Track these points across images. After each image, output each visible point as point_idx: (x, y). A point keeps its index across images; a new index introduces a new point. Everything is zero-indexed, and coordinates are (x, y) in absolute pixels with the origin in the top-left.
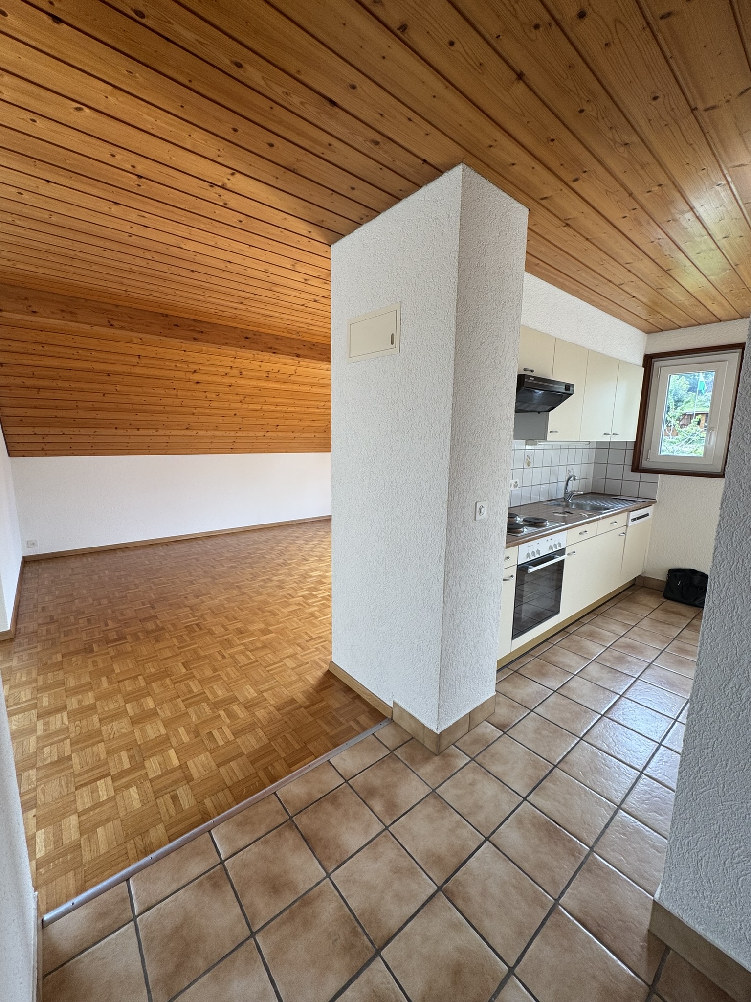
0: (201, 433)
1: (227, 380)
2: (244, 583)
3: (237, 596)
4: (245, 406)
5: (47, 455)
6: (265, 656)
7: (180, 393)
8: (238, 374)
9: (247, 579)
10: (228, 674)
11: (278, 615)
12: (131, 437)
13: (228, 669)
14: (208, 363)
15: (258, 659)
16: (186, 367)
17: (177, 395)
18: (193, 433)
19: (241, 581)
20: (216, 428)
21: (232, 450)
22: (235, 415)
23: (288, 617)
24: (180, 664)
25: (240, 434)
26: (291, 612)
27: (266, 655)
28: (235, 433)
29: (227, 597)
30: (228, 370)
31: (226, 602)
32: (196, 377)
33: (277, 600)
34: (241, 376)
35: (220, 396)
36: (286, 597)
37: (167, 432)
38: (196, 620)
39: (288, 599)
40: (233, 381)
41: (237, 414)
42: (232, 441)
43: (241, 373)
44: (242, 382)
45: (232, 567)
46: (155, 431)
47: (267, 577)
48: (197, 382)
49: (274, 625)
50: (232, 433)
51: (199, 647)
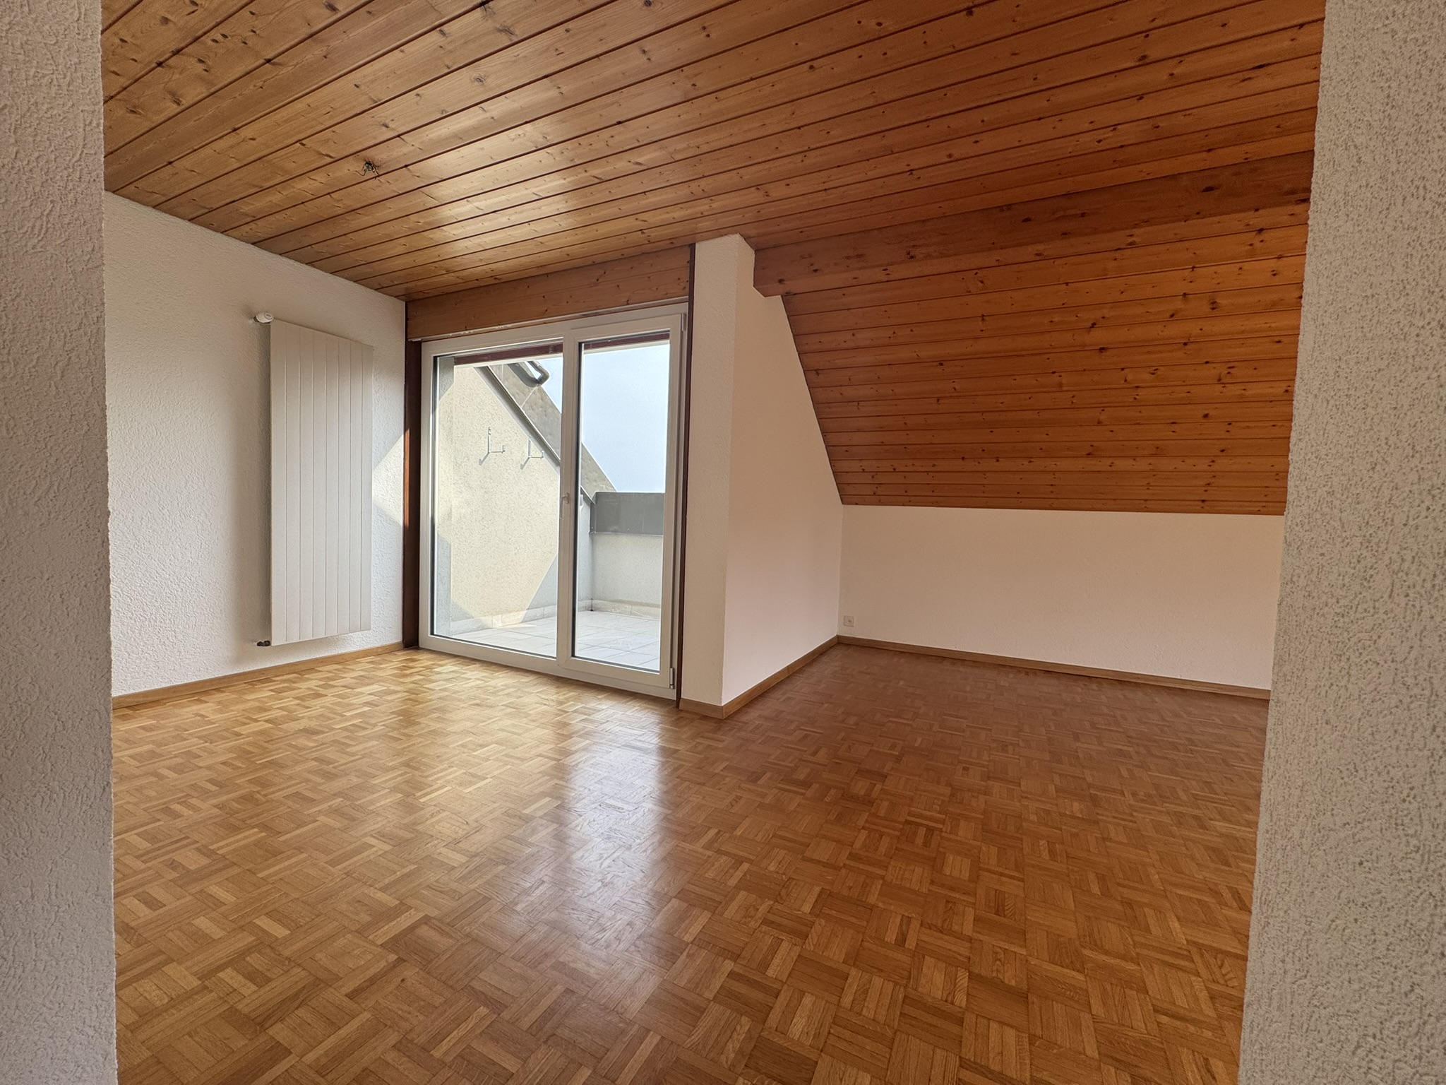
0: (1122, 464)
1: (1175, 330)
2: (1119, 797)
3: (1073, 817)
4: (1234, 390)
5: (880, 503)
6: (994, 1025)
7: (1065, 379)
8: (1206, 308)
9: (1134, 794)
10: (864, 992)
11: (1148, 930)
12: (987, 474)
13: (877, 981)
14: (1123, 297)
15: (970, 1019)
16: (1074, 318)
17: (1061, 385)
18: (1102, 464)
19: (1114, 791)
20: (1158, 452)
21: (1205, 505)
22: (1206, 416)
23: (1177, 955)
24: (817, 889)
25: (1223, 464)
26: (1200, 947)
27: (1002, 1023)
28: (1208, 461)
29: (1048, 807)
30: (1178, 304)
31: (1033, 818)
32: (1098, 337)
33: (1176, 885)
34: (1215, 313)
35: (1159, 373)
36: (1216, 893)
37: (1050, 464)
38: (937, 821)
39: (1222, 903)
40: (1193, 328)
41: (1211, 413)
42: (1203, 483)
43: (1214, 305)
44: (1220, 326)
45: (1121, 753)
46: (1026, 463)
47: (1197, 812)
48: (1102, 349)
49: (1107, 953)
50: (1202, 465)
51: (883, 878)
